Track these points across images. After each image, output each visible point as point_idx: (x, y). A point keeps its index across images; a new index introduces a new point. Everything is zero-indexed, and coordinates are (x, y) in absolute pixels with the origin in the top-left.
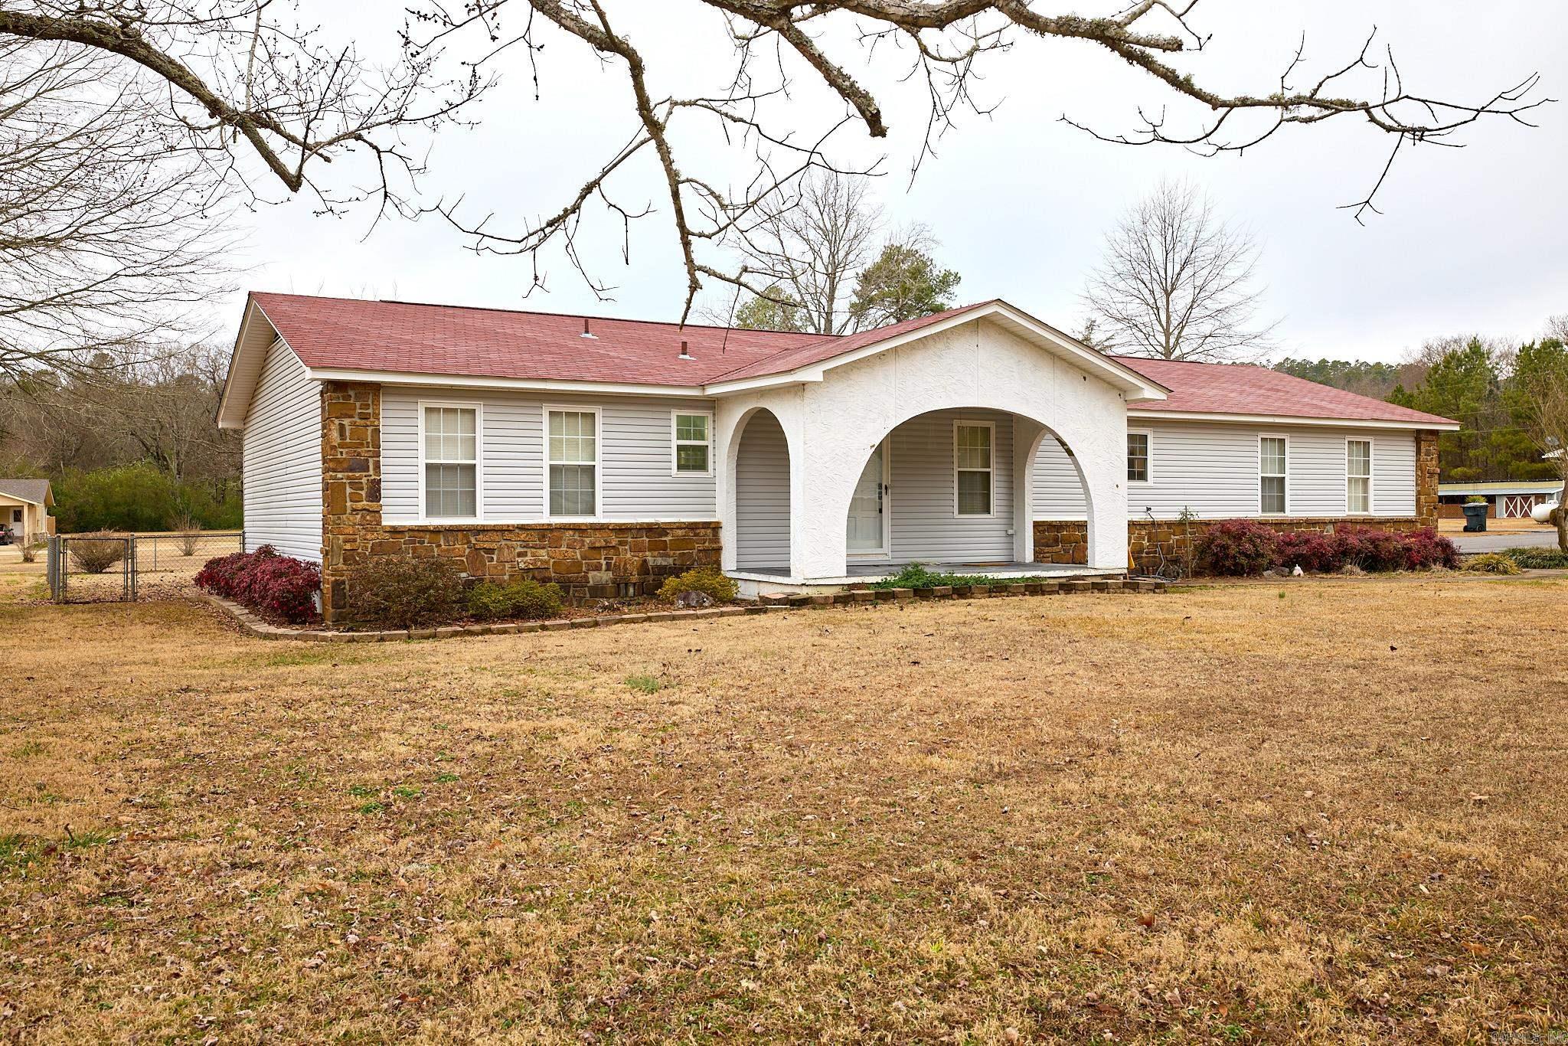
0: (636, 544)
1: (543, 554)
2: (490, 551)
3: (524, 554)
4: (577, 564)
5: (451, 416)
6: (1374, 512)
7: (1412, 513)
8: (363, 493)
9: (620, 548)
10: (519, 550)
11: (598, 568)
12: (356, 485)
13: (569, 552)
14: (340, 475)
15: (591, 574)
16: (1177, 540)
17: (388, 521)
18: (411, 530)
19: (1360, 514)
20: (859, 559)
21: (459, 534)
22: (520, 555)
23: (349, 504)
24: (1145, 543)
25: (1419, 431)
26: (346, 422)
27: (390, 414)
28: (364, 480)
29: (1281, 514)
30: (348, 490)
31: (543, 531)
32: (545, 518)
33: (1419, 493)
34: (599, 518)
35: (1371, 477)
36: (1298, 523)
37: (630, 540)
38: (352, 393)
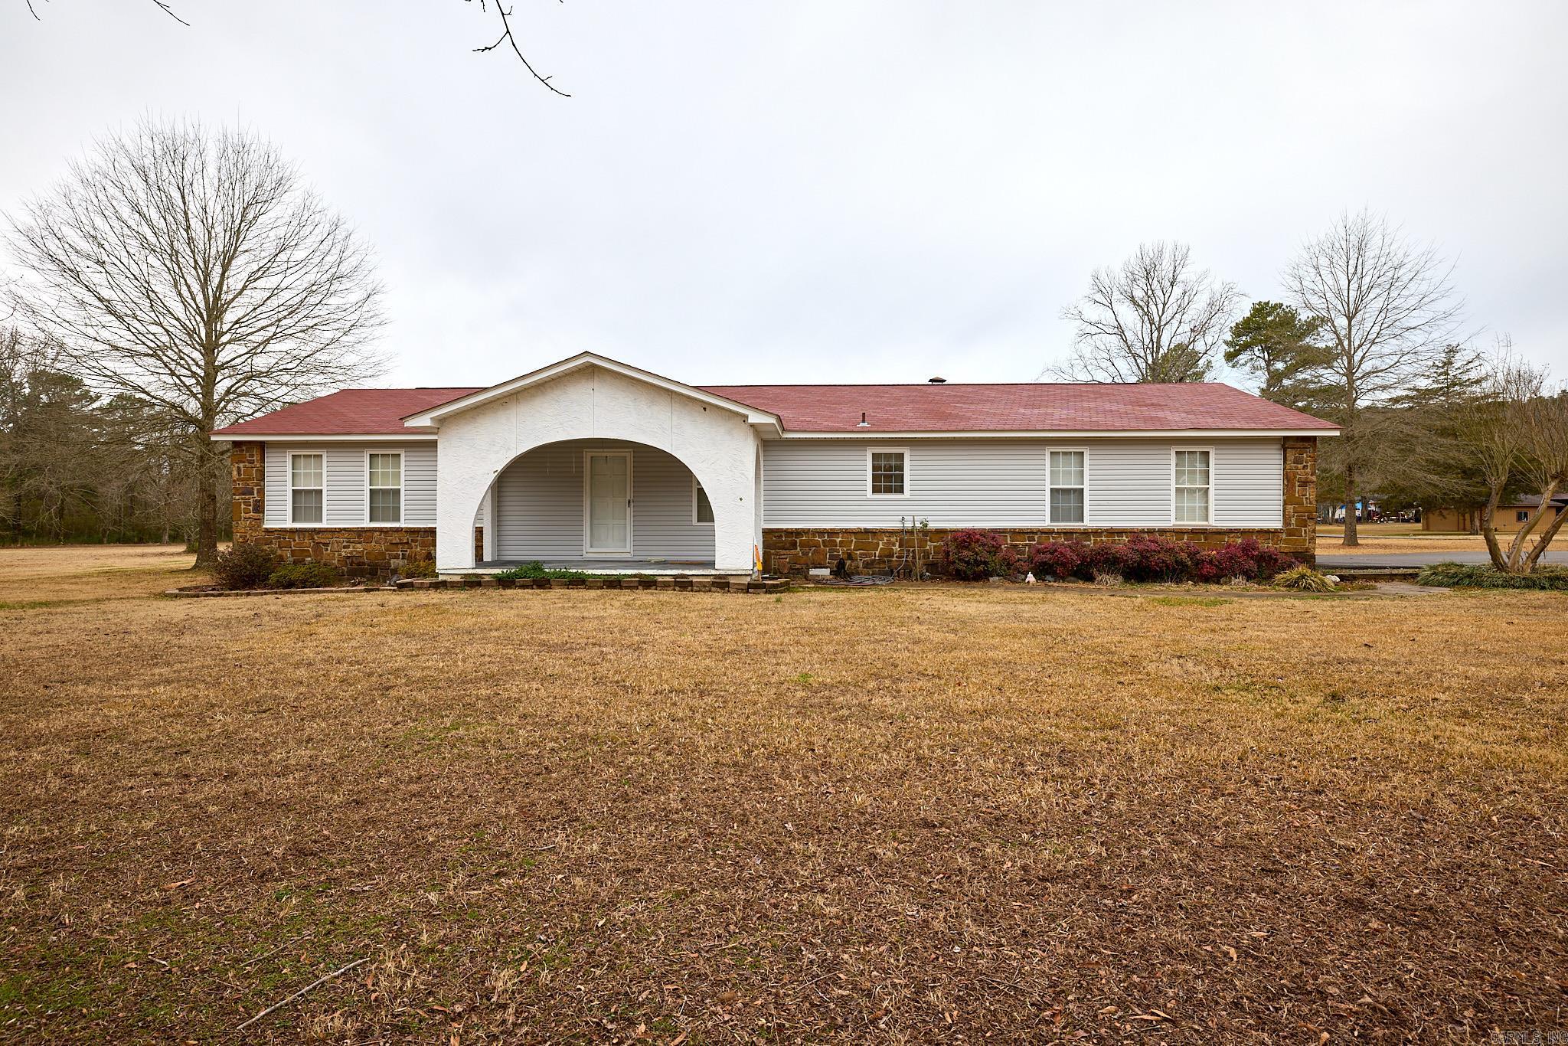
0: (423, 542)
1: (359, 546)
2: (324, 544)
3: (348, 547)
4: (383, 554)
5: (308, 459)
6: (1214, 522)
7: (1277, 524)
8: (251, 508)
9: (413, 544)
10: (345, 544)
11: (397, 557)
12: (247, 504)
13: (377, 546)
14: (237, 497)
15: (392, 561)
16: (935, 547)
17: (266, 526)
18: (276, 530)
19: (1198, 523)
20: (604, 555)
21: (307, 534)
22: (344, 547)
23: (243, 514)
24: (896, 548)
25: (1286, 438)
26: (241, 465)
27: (270, 460)
28: (251, 500)
29: (1080, 524)
30: (243, 506)
31: (360, 532)
32: (367, 524)
33: (1285, 503)
34: (402, 524)
35: (1212, 486)
36: (1097, 533)
37: (419, 538)
38: (244, 448)
